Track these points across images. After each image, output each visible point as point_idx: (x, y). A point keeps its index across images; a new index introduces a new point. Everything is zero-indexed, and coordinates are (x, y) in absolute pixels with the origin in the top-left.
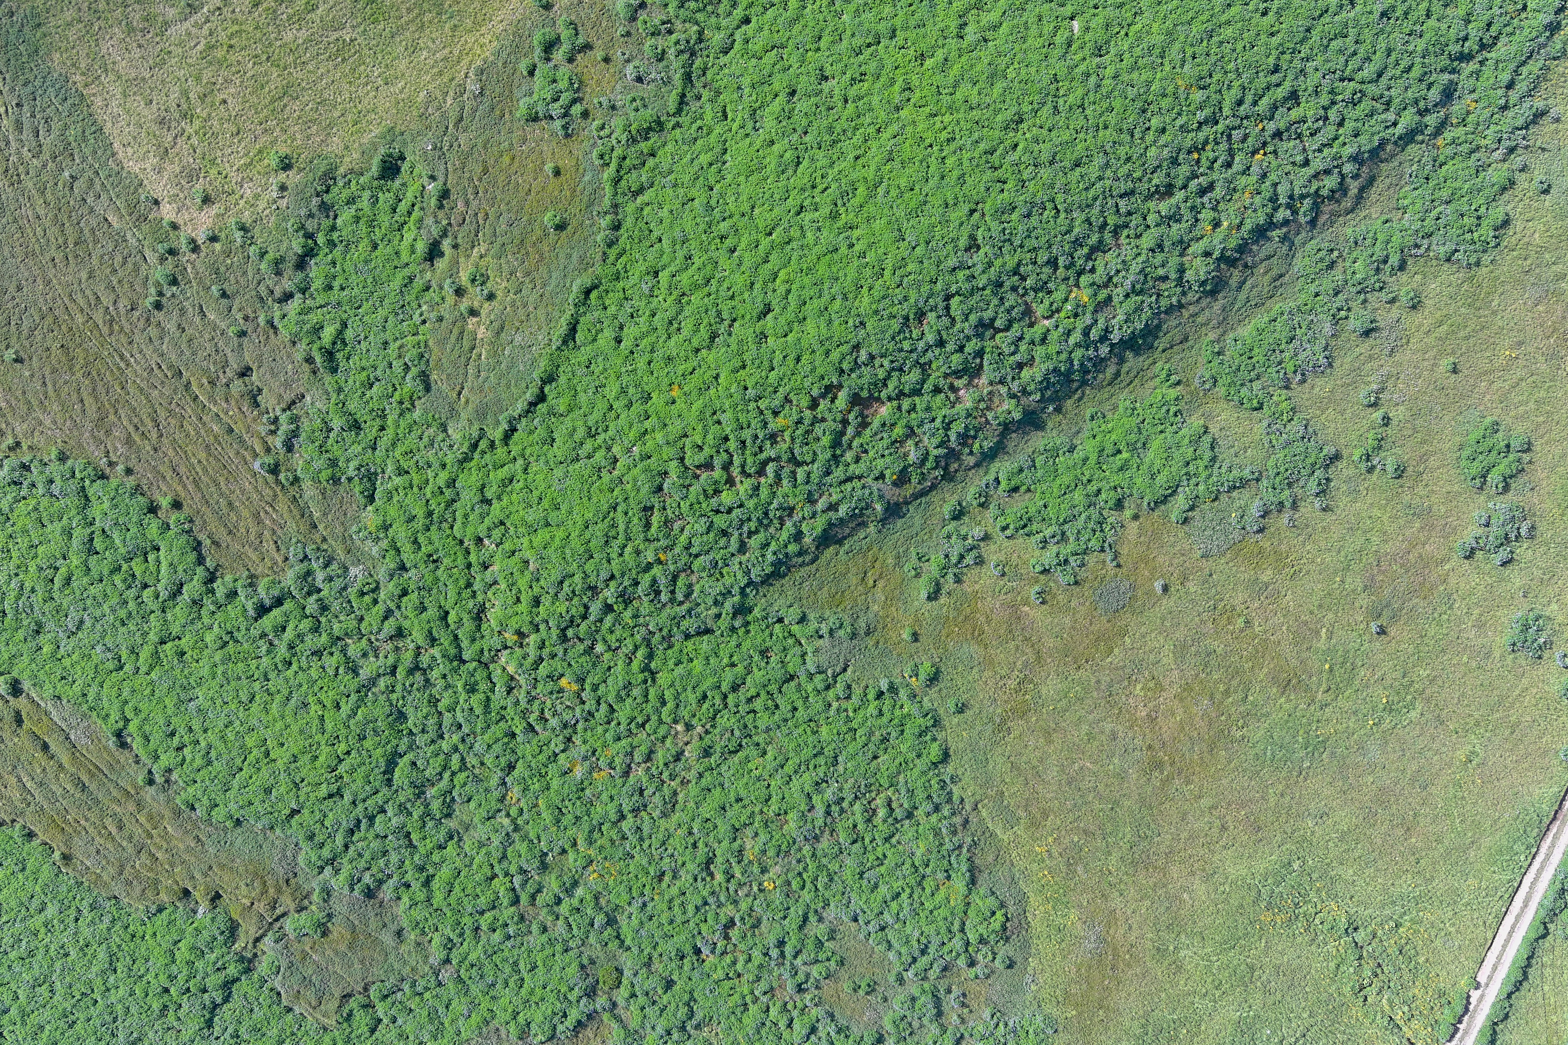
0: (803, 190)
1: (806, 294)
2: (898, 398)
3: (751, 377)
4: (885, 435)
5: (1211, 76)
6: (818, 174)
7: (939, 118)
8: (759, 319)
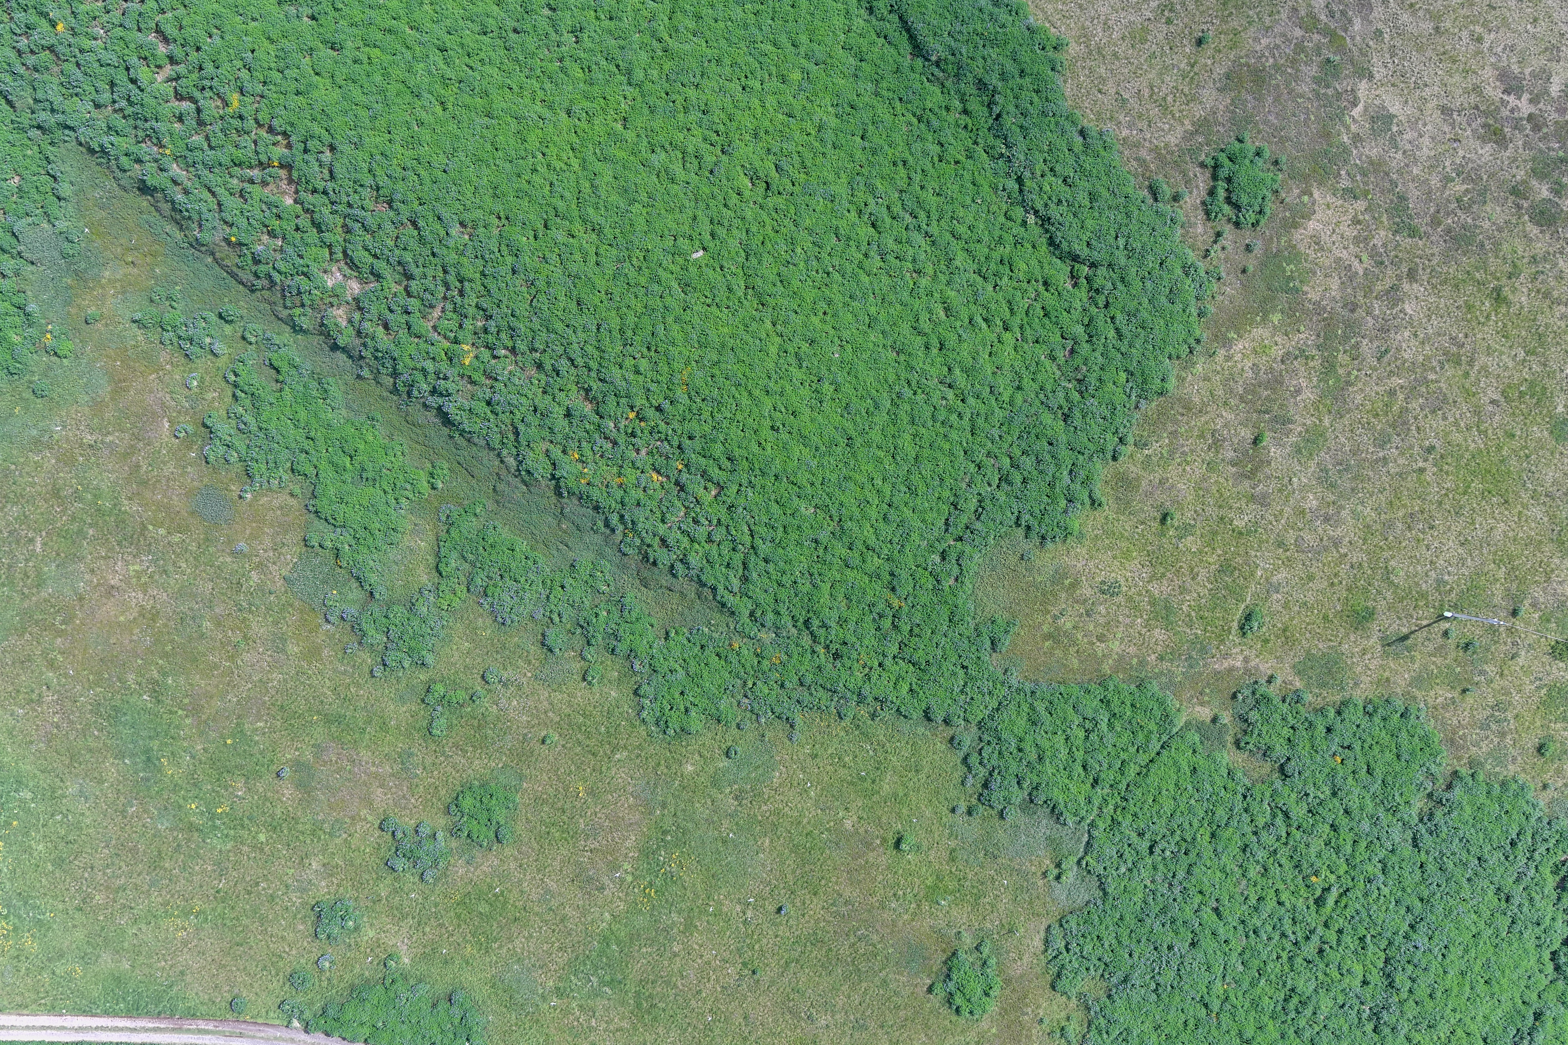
0: (462, 45)
1: (364, 80)
2: (307, 211)
3: (267, 53)
4: (268, 213)
5: (703, 400)
6: (482, 55)
7: (571, 154)
8: (325, 42)
